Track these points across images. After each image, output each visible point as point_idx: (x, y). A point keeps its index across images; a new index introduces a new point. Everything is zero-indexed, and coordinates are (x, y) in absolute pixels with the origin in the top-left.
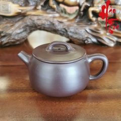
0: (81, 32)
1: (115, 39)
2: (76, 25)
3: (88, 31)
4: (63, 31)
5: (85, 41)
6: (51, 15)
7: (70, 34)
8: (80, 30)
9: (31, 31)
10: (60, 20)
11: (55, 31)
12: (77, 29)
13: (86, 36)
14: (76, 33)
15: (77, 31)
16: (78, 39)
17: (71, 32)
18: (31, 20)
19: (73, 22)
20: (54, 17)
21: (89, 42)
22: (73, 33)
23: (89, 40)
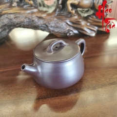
0: (62, 25)
1: (96, 28)
2: (56, 19)
3: (69, 23)
4: (44, 27)
5: (67, 33)
6: (28, 12)
7: (51, 29)
8: (61, 24)
9: (10, 30)
10: (39, 15)
11: (36, 28)
12: (57, 23)
13: (67, 29)
14: (57, 27)
15: (58, 25)
16: (60, 33)
17: (52, 27)
18: (8, 19)
19: (53, 16)
20: (33, 13)
21: (71, 35)
22: (54, 27)
23: (71, 32)
